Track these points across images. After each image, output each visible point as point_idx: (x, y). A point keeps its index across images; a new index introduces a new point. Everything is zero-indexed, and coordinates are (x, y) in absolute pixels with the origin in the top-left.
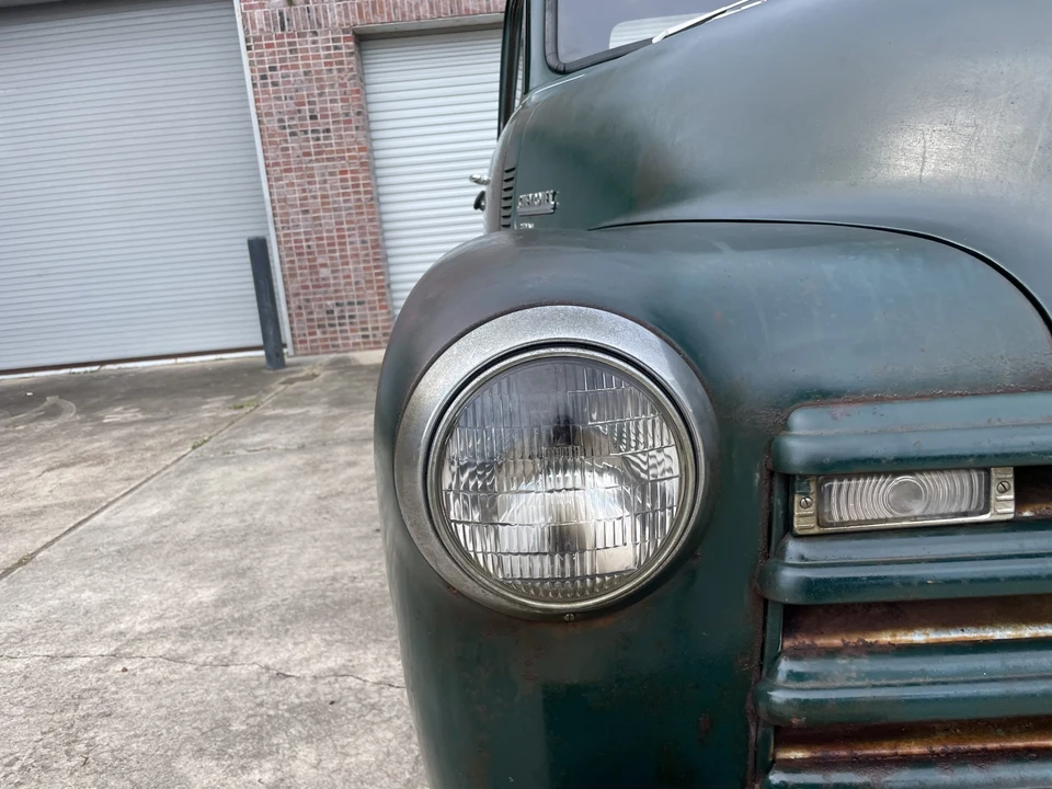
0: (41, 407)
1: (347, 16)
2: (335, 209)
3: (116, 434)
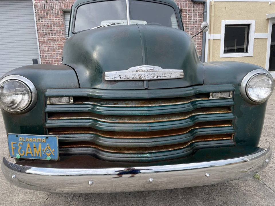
1: (61, 7)
2: (56, 53)
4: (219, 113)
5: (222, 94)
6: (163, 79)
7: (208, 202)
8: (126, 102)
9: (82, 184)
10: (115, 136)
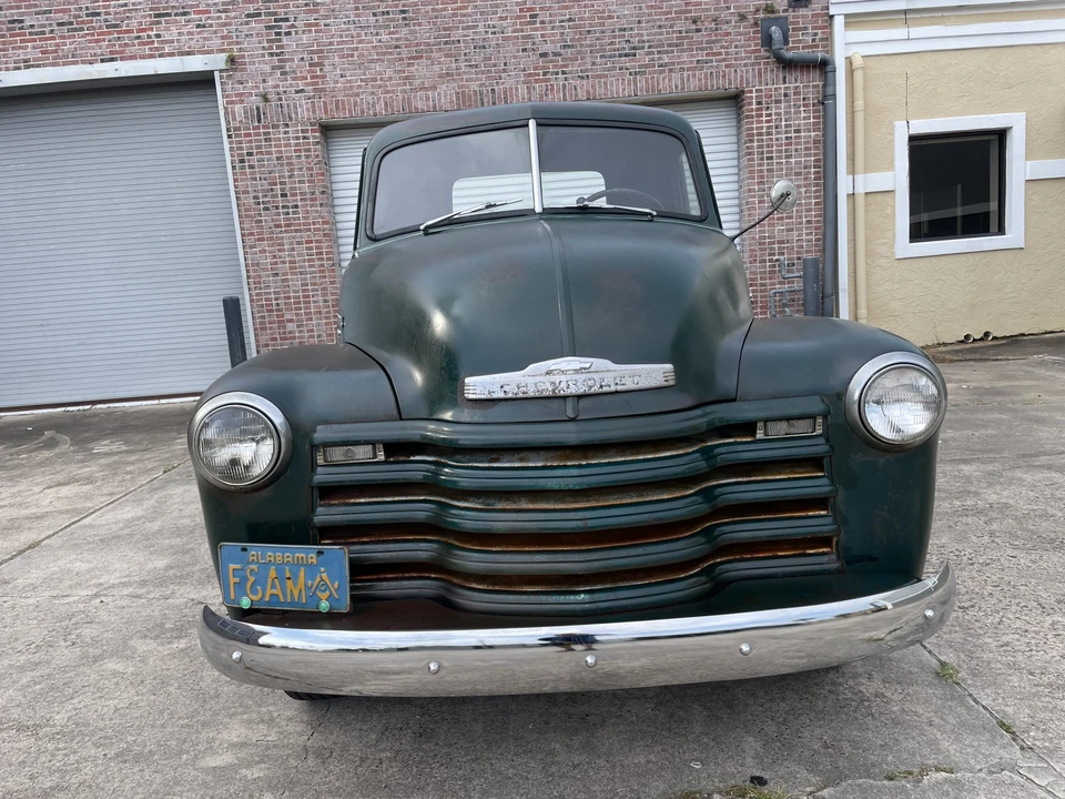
0: (40, 440)
1: (314, 112)
2: (301, 273)
3: (103, 461)
4: (789, 479)
5: (793, 426)
6: (617, 392)
7: (778, 744)
8: (521, 455)
9: (410, 673)
10: (494, 546)
